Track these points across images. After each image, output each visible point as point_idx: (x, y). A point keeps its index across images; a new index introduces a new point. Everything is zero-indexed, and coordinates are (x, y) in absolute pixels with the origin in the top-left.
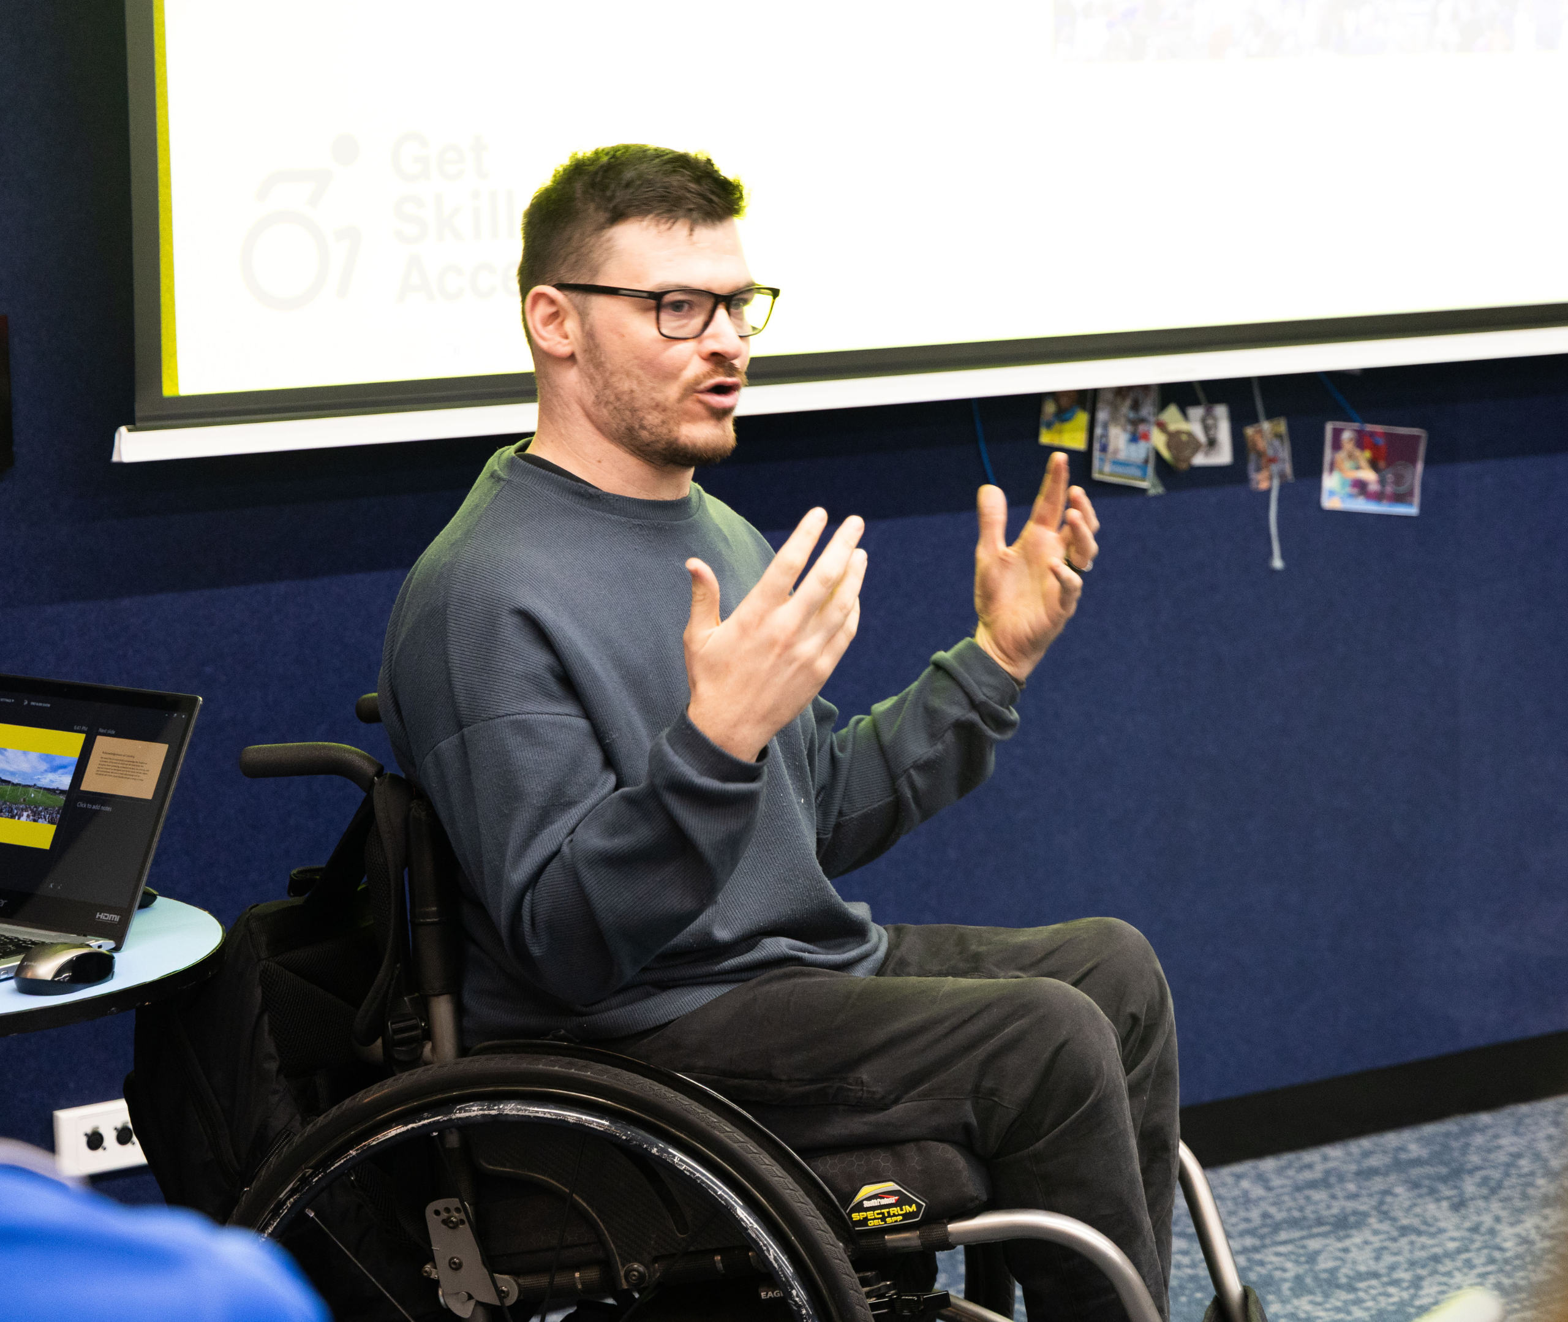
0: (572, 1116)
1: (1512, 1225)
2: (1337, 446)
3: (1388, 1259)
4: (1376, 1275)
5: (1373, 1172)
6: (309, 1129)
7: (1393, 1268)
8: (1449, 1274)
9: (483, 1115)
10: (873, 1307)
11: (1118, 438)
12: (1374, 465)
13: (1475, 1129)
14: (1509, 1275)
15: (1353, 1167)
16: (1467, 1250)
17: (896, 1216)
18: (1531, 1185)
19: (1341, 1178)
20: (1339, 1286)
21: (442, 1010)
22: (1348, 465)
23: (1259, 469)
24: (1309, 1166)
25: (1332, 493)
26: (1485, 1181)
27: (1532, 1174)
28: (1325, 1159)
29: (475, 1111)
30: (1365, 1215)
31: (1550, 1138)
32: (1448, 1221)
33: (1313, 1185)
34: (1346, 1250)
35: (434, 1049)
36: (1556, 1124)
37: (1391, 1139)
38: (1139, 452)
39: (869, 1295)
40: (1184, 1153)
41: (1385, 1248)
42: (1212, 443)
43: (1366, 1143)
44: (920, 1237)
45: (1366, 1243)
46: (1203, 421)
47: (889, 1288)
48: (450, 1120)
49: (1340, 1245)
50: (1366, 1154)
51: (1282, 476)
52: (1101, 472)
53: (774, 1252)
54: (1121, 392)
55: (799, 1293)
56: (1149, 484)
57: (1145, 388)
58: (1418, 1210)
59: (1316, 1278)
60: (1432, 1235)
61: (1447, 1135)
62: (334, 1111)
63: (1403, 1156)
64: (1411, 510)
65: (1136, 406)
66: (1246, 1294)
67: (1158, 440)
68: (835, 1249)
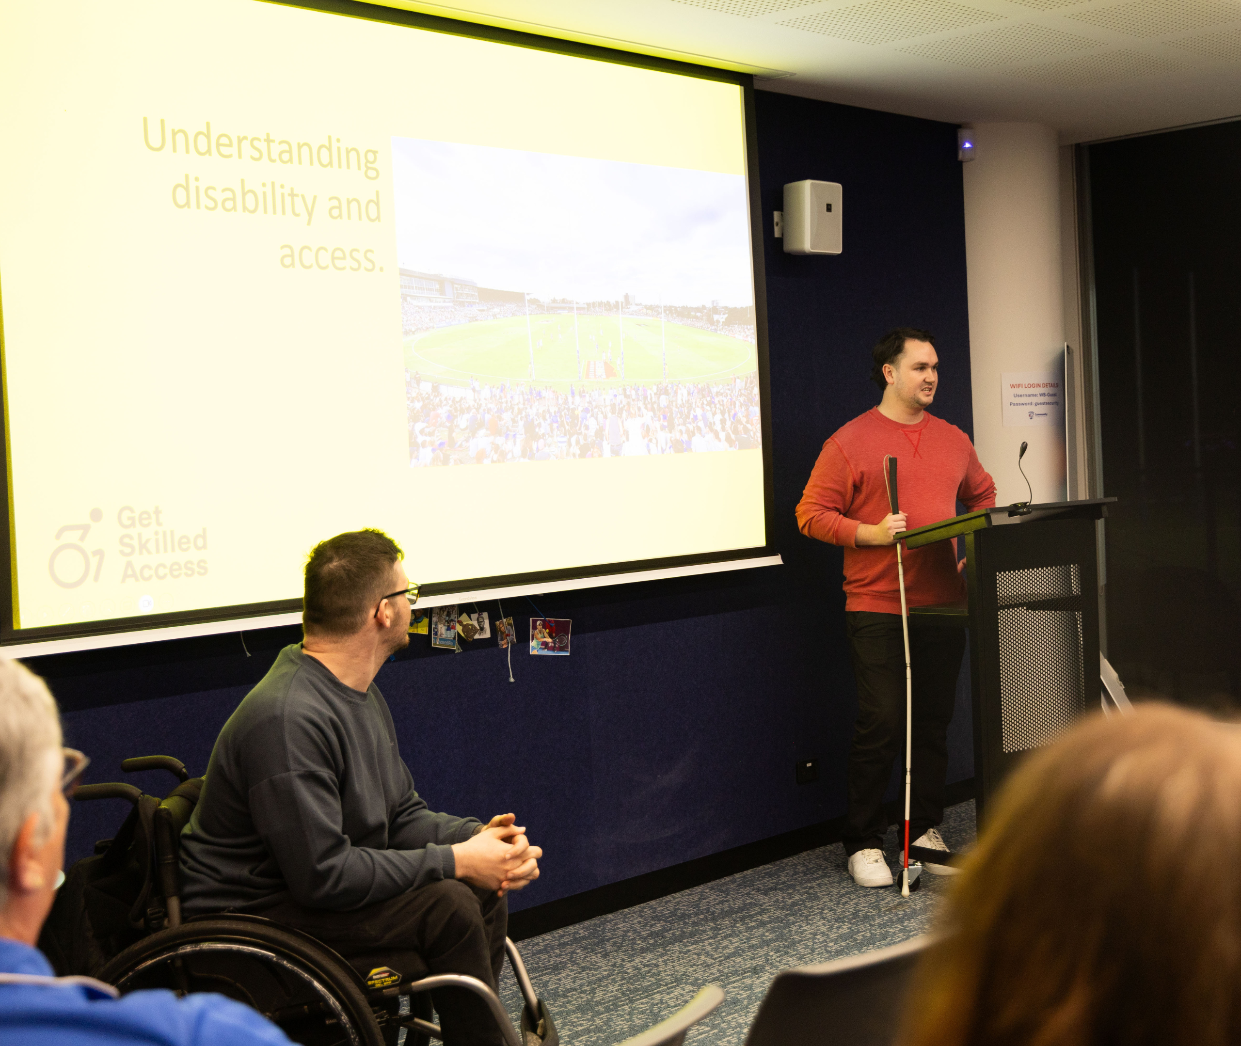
0: (235, 947)
1: (630, 962)
2: (535, 628)
3: (579, 982)
4: (575, 989)
5: (566, 944)
6: (108, 965)
7: (581, 985)
8: (606, 986)
9: (193, 951)
10: (380, 1023)
11: (442, 629)
12: (551, 636)
13: (606, 921)
14: (632, 985)
15: (557, 943)
16: (613, 975)
17: (388, 981)
18: (635, 944)
19: (552, 948)
20: (559, 996)
21: (174, 904)
22: (539, 636)
23: (502, 640)
24: (538, 944)
25: (534, 648)
26: (615, 943)
27: (634, 939)
28: (544, 940)
29: (188, 949)
30: (566, 963)
31: (639, 922)
32: (602, 963)
33: (540, 952)
34: (560, 980)
35: (169, 921)
36: (641, 916)
37: (571, 929)
38: (451, 634)
39: (377, 1018)
40: (508, 941)
41: (577, 977)
42: (482, 629)
43: (560, 931)
44: (399, 989)
45: (568, 975)
46: (478, 620)
47: (385, 1014)
48: (177, 954)
49: (556, 978)
50: (562, 937)
51: (512, 642)
52: (435, 644)
53: (332, 1000)
54: (442, 608)
55: (344, 1018)
56: (457, 648)
57: (452, 606)
58: (588, 959)
59: (548, 993)
60: (596, 970)
61: (595, 925)
62: (120, 955)
63: (578, 936)
64: (568, 654)
65: (449, 615)
66: (540, 1002)
67: (459, 628)
68: (361, 999)
